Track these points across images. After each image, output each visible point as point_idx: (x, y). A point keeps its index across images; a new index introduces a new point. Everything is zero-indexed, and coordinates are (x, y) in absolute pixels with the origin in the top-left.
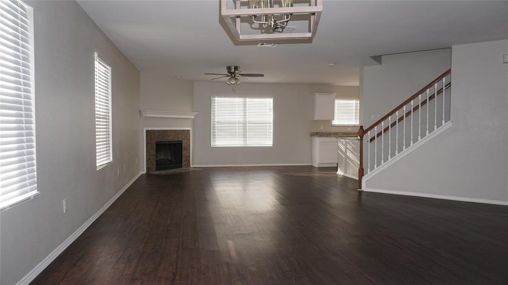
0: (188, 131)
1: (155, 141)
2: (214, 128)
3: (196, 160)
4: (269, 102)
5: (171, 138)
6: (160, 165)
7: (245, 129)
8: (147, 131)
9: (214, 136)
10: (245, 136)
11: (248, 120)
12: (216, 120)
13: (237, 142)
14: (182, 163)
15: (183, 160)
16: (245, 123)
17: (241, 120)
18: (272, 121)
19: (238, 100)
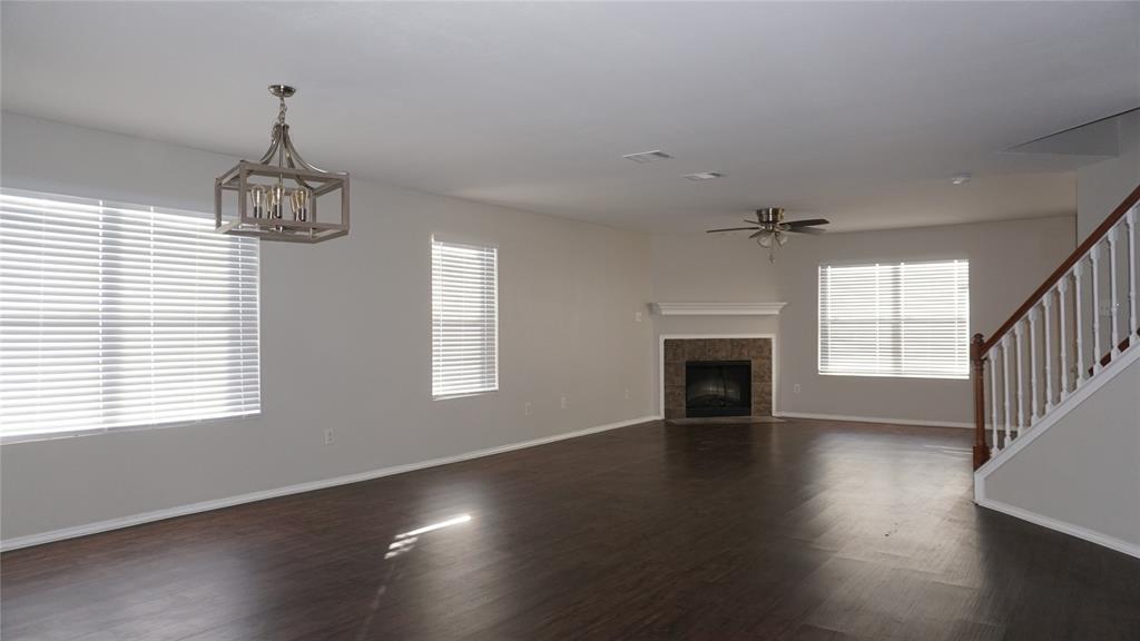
0: (767, 342)
1: (686, 359)
2: (825, 334)
3: (782, 398)
4: (959, 270)
5: (722, 356)
6: (694, 408)
7: (896, 336)
8: (666, 341)
9: (825, 350)
10: (896, 352)
11: (903, 313)
12: (830, 316)
13: (877, 366)
14: (750, 406)
15: (753, 400)
16: (896, 323)
17: (888, 314)
18: (967, 317)
19: (879, 272)
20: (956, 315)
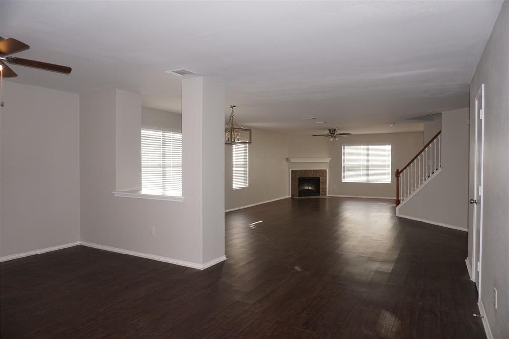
0: (325, 171)
1: (298, 177)
2: (344, 169)
3: (329, 189)
4: (388, 148)
5: (310, 176)
6: (302, 193)
7: (368, 169)
8: (292, 171)
9: (344, 174)
10: (368, 174)
11: (370, 162)
12: (346, 162)
13: (361, 179)
14: (319, 192)
15: (320, 191)
16: (368, 165)
17: (365, 162)
18: (390, 163)
19: (362, 148)
20: (387, 163)
